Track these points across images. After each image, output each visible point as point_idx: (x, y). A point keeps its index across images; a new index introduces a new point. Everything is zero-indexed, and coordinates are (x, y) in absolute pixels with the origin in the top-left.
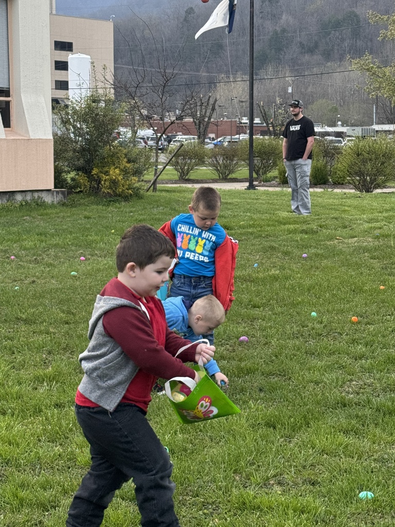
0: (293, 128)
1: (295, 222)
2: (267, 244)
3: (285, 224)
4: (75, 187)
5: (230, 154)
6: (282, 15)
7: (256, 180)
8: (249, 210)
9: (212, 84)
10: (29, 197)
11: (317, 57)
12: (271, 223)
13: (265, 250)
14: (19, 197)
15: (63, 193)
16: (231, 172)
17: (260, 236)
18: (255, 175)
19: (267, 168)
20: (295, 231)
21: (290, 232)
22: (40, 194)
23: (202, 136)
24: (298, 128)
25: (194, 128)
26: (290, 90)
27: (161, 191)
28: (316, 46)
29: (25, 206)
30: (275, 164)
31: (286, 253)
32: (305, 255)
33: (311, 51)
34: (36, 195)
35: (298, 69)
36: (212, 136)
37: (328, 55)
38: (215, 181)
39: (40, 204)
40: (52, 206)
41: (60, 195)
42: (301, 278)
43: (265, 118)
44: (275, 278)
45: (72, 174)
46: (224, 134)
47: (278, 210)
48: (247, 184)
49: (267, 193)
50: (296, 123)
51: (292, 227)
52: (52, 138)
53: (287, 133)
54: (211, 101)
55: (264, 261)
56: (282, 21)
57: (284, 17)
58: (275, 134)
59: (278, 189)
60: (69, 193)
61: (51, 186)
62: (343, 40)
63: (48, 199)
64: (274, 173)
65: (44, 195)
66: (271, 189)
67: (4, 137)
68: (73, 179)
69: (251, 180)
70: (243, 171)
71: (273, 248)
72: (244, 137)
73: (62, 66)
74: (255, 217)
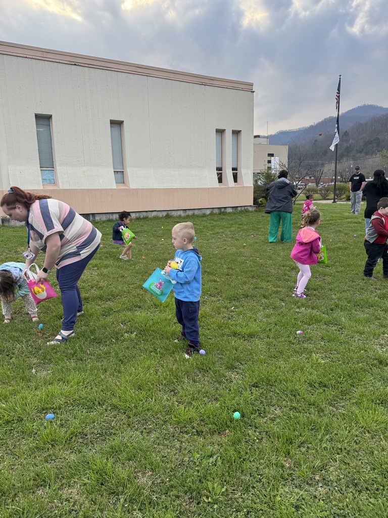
0: (355, 178)
1: (351, 218)
2: (337, 229)
3: (347, 219)
4: (262, 204)
5: (327, 190)
6: (350, 140)
7: (337, 199)
8: (331, 212)
9: (323, 165)
10: (243, 208)
11: (363, 154)
12: (340, 218)
13: (336, 232)
14: (239, 209)
15: (256, 207)
16: (327, 196)
17: (335, 225)
18: (336, 197)
19: (341, 195)
20: (351, 222)
21: (349, 223)
22: (247, 207)
23: (317, 183)
24: (358, 178)
25: (315, 181)
26: (352, 166)
27: (297, 204)
28: (363, 150)
29: (241, 212)
30: (345, 193)
31: (346, 234)
32: (355, 235)
33: (360, 152)
34: (246, 207)
35: (355, 159)
36: (322, 183)
37: (367, 154)
38: (320, 200)
39: (247, 211)
40: (252, 212)
41: (255, 207)
42: (353, 249)
43: (342, 176)
44: (340, 248)
45: (261, 199)
46: (326, 183)
47: (345, 212)
48: (333, 201)
49: (340, 205)
50: (357, 176)
51: (350, 220)
52: (253, 186)
53: (352, 180)
54: (322, 171)
55: (335, 238)
56: (350, 142)
57: (351, 141)
58: (345, 182)
59: (345, 203)
60: (259, 207)
61: (252, 204)
62: (373, 148)
63: (250, 209)
64: (344, 196)
65: (249, 207)
66: (342, 203)
67: (234, 186)
68: (261, 201)
69: (334, 199)
70: (332, 196)
71: (340, 231)
72: (333, 183)
73: (269, 162)
74: (334, 215)
